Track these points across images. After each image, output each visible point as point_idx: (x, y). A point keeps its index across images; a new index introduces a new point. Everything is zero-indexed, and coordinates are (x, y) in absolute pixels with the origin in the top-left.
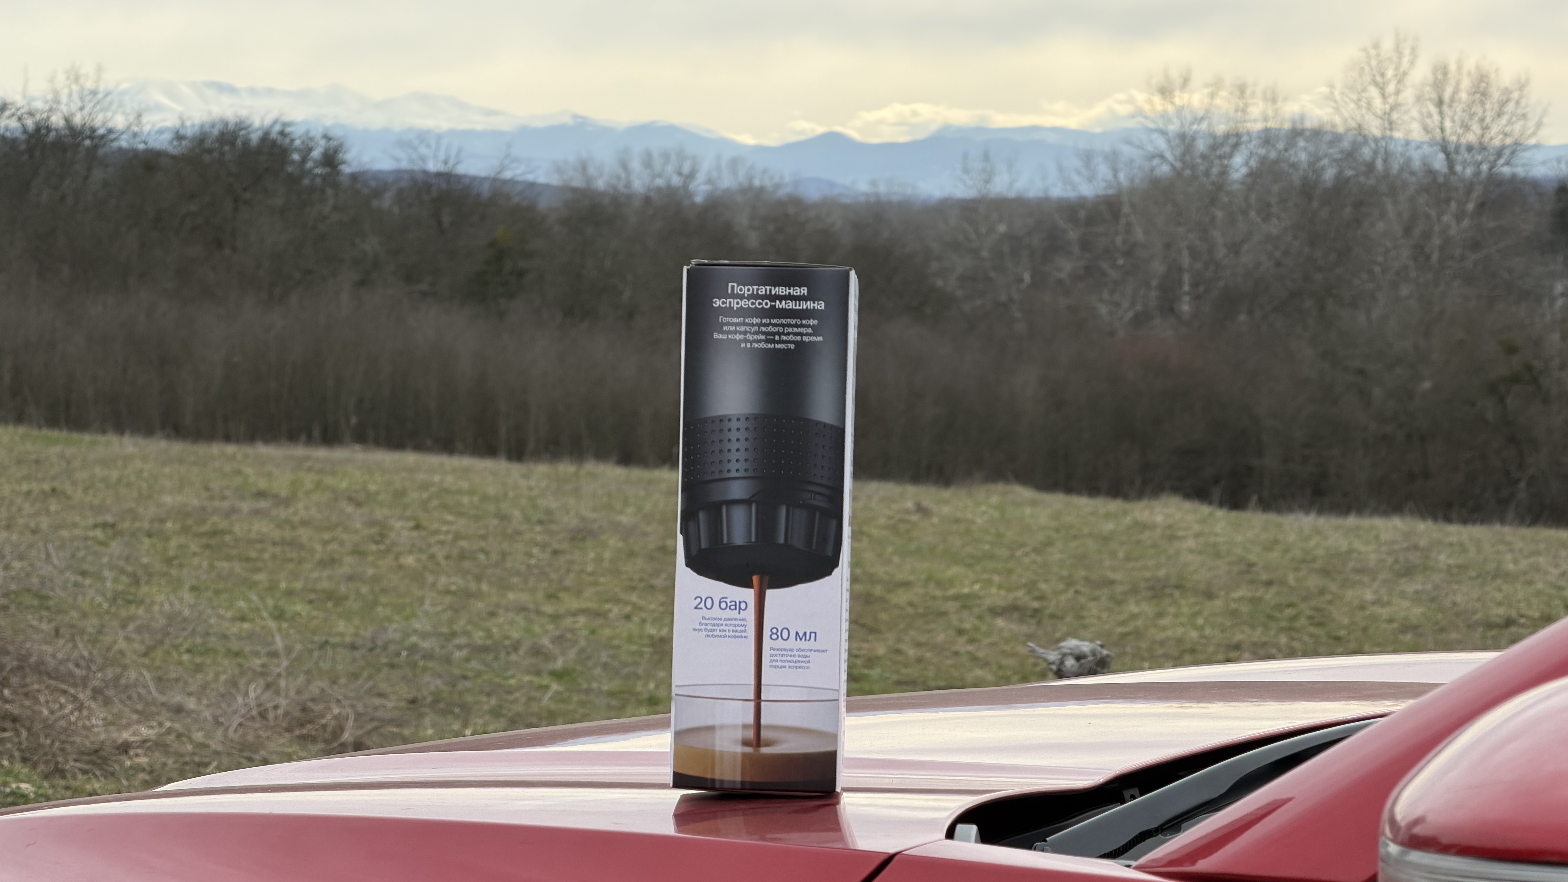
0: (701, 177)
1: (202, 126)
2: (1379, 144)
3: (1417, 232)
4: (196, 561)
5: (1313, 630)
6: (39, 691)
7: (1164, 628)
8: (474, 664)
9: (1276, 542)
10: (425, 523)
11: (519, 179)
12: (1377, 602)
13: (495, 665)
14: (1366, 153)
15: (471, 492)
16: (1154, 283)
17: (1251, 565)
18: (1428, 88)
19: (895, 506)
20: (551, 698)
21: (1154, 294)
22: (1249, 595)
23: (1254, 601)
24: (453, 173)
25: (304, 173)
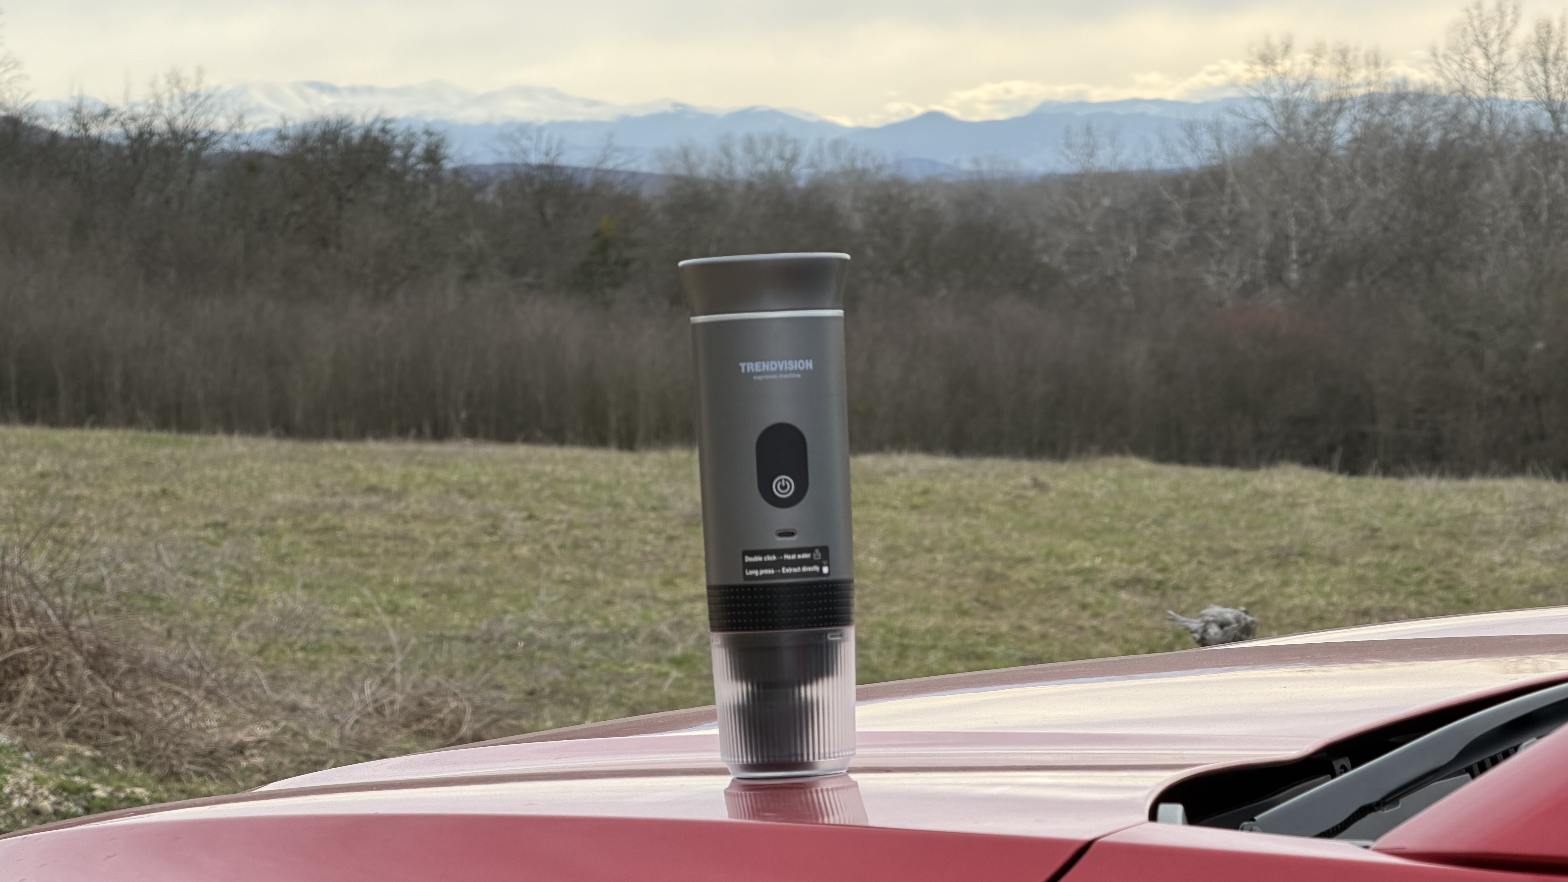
0: (803, 161)
1: (304, 126)
2: (1484, 106)
3: (1525, 192)
4: (308, 558)
5: (1441, 593)
6: (151, 693)
7: (1291, 597)
8: (592, 653)
9: (1399, 506)
10: (538, 513)
11: (621, 168)
12: (1506, 563)
13: (613, 653)
14: (1471, 114)
15: (584, 481)
16: (1261, 252)
17: (1375, 530)
18: (1532, 47)
19: (1011, 482)
20: (671, 686)
21: (1261, 263)
22: (1376, 560)
23: (1380, 566)
24: (555, 164)
25: (406, 170)
